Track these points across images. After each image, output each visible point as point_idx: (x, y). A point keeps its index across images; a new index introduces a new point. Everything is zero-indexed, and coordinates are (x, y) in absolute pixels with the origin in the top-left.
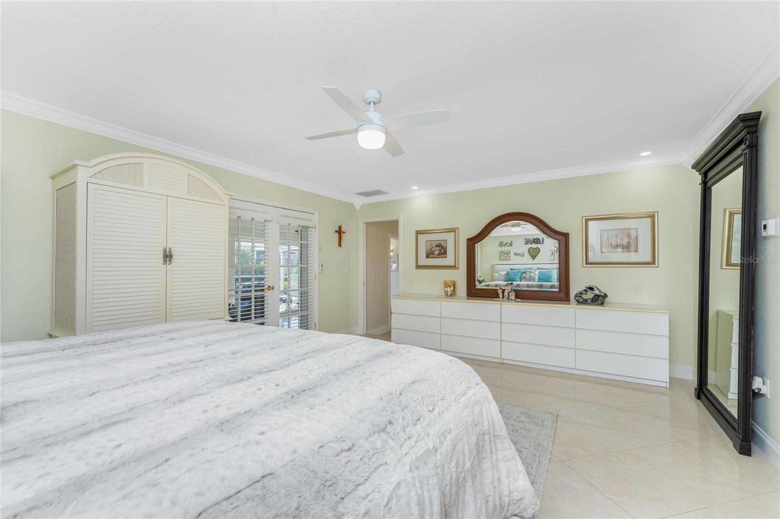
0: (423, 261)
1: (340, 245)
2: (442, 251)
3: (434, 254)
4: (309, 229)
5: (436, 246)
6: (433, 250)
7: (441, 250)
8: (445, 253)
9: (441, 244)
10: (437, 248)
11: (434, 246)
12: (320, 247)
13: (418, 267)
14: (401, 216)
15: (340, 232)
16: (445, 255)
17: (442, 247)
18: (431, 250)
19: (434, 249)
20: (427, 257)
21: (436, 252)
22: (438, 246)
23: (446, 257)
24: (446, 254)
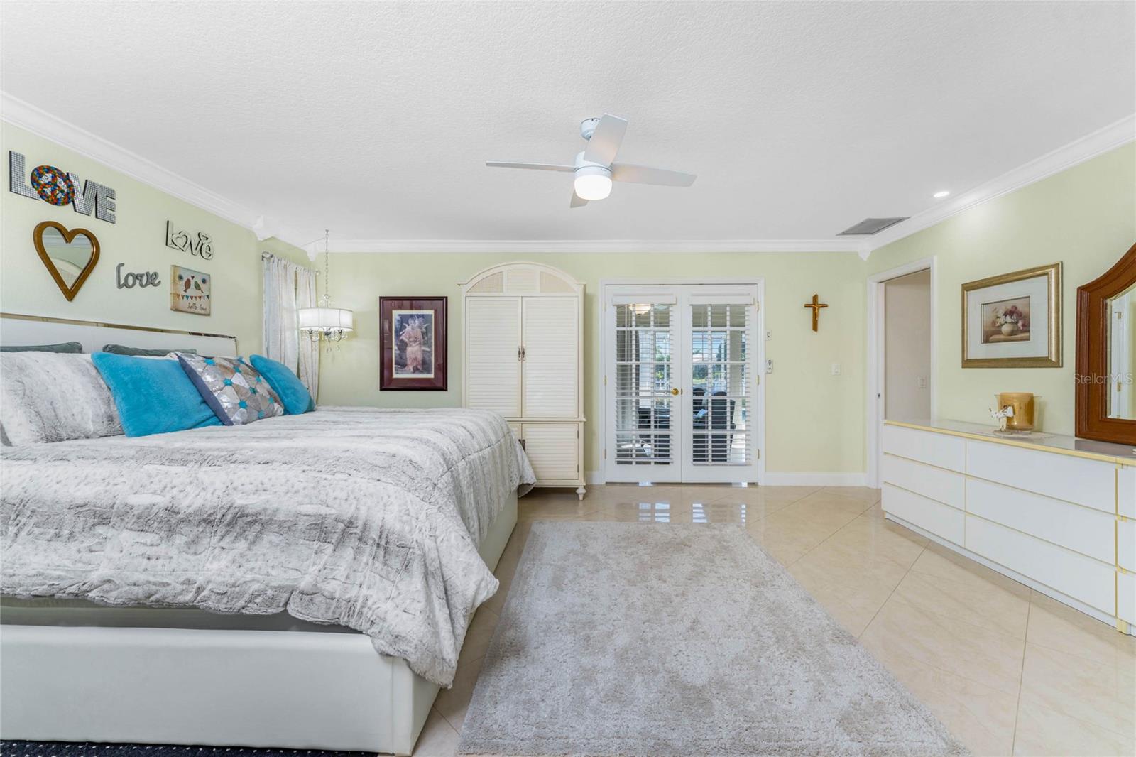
0: (978, 350)
1: (815, 328)
2: (1020, 324)
3: (999, 333)
4: (746, 308)
5: (1005, 315)
6: (997, 325)
7: (1017, 323)
8: (1026, 328)
9: (1016, 308)
10: (1008, 319)
11: (1001, 313)
12: (768, 333)
13: (968, 363)
14: (936, 258)
15: (815, 306)
16: (1027, 334)
17: (1020, 315)
18: (994, 323)
19: (1002, 320)
20: (987, 340)
21: (1006, 329)
22: (1010, 313)
23: (1028, 339)
24: (1029, 331)
